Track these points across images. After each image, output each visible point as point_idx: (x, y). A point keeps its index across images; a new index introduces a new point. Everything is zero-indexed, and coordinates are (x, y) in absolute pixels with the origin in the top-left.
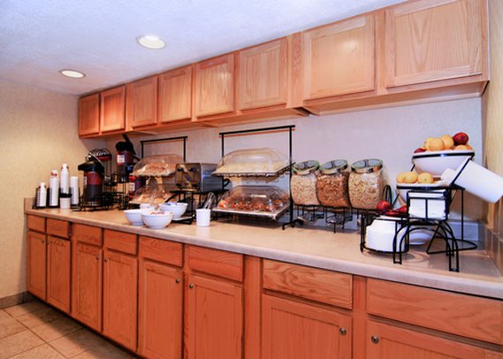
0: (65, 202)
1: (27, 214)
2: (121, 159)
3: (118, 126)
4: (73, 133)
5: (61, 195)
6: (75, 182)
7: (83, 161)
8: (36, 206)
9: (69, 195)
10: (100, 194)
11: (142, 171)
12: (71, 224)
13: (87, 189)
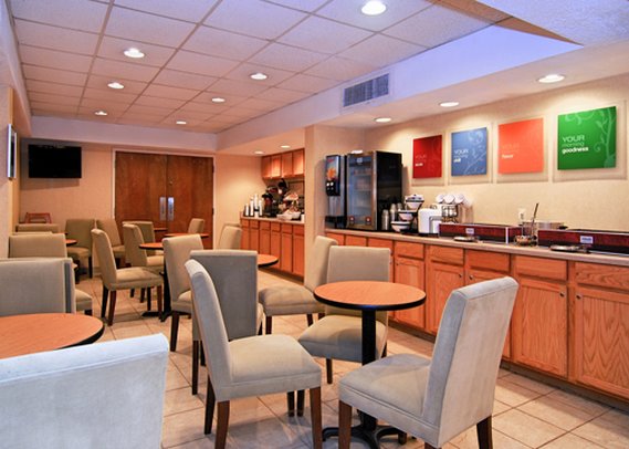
0: (256, 213)
1: (241, 219)
2: (280, 192)
3: (278, 175)
4: (259, 177)
5: (255, 210)
6: (260, 203)
7: (264, 193)
8: (244, 215)
9: (258, 210)
10: (271, 210)
11: (287, 198)
12: (259, 222)
13: (266, 207)
